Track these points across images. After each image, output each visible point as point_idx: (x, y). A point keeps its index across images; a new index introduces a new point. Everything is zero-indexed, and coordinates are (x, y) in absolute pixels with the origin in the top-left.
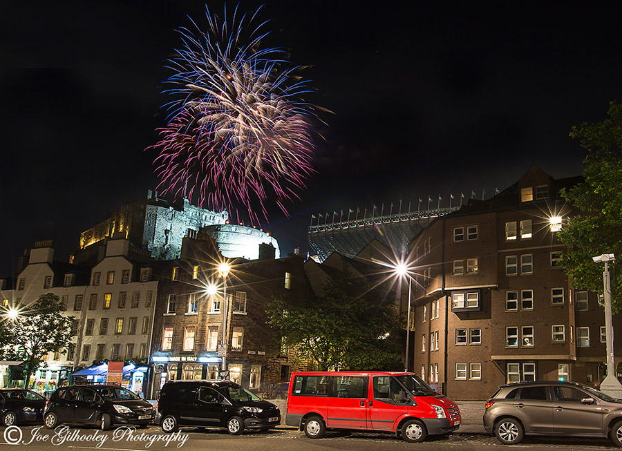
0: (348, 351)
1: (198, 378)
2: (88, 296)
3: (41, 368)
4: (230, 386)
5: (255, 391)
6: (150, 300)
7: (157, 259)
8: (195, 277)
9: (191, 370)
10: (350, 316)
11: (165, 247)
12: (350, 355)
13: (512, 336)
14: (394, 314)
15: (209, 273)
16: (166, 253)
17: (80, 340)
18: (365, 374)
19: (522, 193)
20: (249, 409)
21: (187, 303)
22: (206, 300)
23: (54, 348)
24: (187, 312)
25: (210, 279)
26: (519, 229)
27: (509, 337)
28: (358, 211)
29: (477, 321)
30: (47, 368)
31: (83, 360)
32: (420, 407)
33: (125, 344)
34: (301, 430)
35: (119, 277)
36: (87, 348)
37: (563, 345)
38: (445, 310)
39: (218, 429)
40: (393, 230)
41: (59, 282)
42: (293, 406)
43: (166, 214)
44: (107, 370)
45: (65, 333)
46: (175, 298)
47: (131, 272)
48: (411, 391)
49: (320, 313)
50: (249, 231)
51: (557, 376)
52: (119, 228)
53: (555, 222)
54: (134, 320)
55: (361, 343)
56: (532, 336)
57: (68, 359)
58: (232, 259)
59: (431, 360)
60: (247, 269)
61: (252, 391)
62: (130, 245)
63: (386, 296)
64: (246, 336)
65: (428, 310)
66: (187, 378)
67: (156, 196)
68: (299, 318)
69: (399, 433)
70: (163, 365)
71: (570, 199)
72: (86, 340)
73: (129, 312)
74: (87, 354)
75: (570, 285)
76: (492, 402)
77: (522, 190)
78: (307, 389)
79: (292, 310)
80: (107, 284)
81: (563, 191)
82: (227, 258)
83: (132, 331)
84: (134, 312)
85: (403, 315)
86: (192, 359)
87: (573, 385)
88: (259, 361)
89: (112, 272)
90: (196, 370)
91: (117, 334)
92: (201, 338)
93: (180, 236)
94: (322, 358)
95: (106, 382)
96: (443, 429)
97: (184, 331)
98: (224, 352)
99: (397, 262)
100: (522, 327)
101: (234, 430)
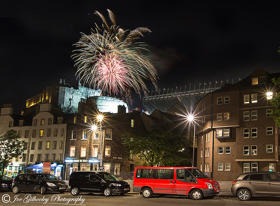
0: (164, 157)
1: (88, 170)
2: (31, 131)
3: (9, 165)
4: (105, 174)
5: (117, 176)
6: (63, 133)
7: (66, 113)
8: (85, 122)
9: (85, 166)
10: (164, 141)
11: (70, 107)
12: (165, 159)
13: (246, 150)
14: (187, 140)
15: (93, 120)
16: (70, 110)
17: (29, 152)
18: (172, 168)
19: (253, 81)
20: (114, 184)
21: (82, 134)
22: (91, 133)
23: (16, 156)
24: (82, 138)
25: (93, 123)
26: (250, 98)
27: (245, 150)
28: (168, 89)
29: (229, 143)
30: (13, 165)
31: (30, 161)
32: (199, 183)
33: (51, 154)
34: (141, 194)
35: (47, 121)
36: (32, 156)
37: (272, 154)
38: (212, 138)
39: (99, 194)
40: (186, 99)
41: (16, 124)
42: (136, 183)
43: (70, 91)
44: (43, 166)
45: (21, 149)
46: (76, 132)
47: (53, 119)
48: (195, 176)
49: (149, 139)
50: (113, 99)
51: (269, 169)
52: (46, 98)
53: (269, 95)
54: (55, 142)
55: (170, 153)
56: (256, 150)
57: (23, 161)
58: (104, 113)
59: (205, 161)
60: (112, 118)
61: (115, 176)
62: (52, 106)
63: (183, 131)
64: (112, 150)
65: (204, 137)
66: (83, 170)
67: (64, 82)
68: (139, 141)
69: (189, 196)
70: (71, 164)
71: (277, 83)
72: (32, 152)
73: (53, 139)
74: (32, 159)
75: (276, 125)
76: (236, 181)
77: (253, 79)
78: (143, 175)
79: (135, 138)
80: (41, 125)
81: (274, 79)
82: (101, 113)
83: (54, 148)
84: (55, 139)
85: (191, 140)
86: (85, 161)
87: (277, 173)
88: (119, 162)
89: (43, 119)
90: (87, 166)
91: (47, 149)
92: (89, 151)
93: (77, 102)
94: (150, 160)
95: (42, 172)
96: (211, 194)
97: (80, 148)
98: (101, 157)
99: (188, 115)
100: (251, 146)
101: (107, 194)
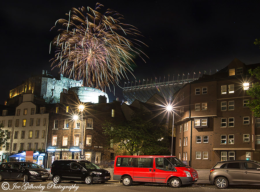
0: (143, 146)
1: (70, 158)
2: (14, 120)
4: (86, 162)
5: (98, 165)
6: (45, 122)
7: (48, 103)
8: (67, 112)
9: (66, 155)
10: (144, 130)
11: (52, 98)
12: (144, 148)
13: (223, 139)
14: (165, 129)
15: (74, 110)
16: (52, 100)
17: (12, 141)
18: (151, 157)
19: (230, 71)
20: (95, 173)
21: (64, 124)
22: (73, 122)
25: (75, 113)
26: (228, 89)
28: (148, 80)
29: (207, 132)
31: (13, 150)
32: (178, 172)
33: (34, 143)
34: (121, 182)
35: (30, 111)
36: (15, 145)
37: (248, 143)
38: (191, 127)
39: (80, 182)
40: (165, 89)
42: (116, 171)
43: (52, 82)
44: (25, 155)
45: (4, 138)
46: (57, 121)
47: (35, 109)
48: (174, 164)
49: (129, 129)
50: (94, 90)
51: (245, 157)
52: (29, 88)
53: (246, 86)
54: (38, 132)
55: (150, 142)
56: (233, 139)
57: (6, 150)
58: (85, 103)
59: (184, 150)
60: (93, 108)
61: (96, 164)
62: (34, 97)
63: (162, 120)
64: (93, 139)
65: (183, 126)
66: (65, 159)
67: (47, 73)
68: (119, 131)
69: (168, 184)
70: (53, 153)
71: (254, 74)
72: (15, 141)
73: (36, 128)
74: (15, 147)
75: (253, 115)
76: (213, 169)
77: (230, 70)
78: (123, 164)
79: (115, 127)
80: (24, 115)
81: (250, 70)
82: (83, 103)
83: (37, 137)
84: (38, 128)
85: (170, 129)
86: (67, 150)
87: (253, 162)
88: (100, 151)
89: (26, 109)
90: (69, 155)
91: (29, 138)
92: (71, 140)
93: (59, 92)
94: (130, 149)
95: (25, 161)
96: (189, 182)
97: (62, 137)
98: (82, 146)
99: (167, 105)
100: (229, 135)
101: (88, 182)
